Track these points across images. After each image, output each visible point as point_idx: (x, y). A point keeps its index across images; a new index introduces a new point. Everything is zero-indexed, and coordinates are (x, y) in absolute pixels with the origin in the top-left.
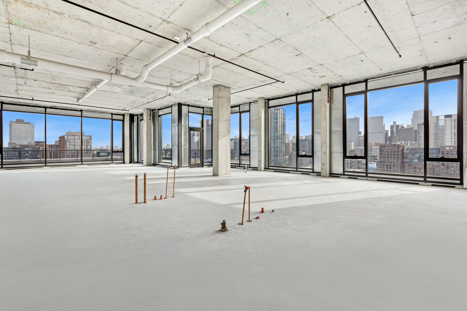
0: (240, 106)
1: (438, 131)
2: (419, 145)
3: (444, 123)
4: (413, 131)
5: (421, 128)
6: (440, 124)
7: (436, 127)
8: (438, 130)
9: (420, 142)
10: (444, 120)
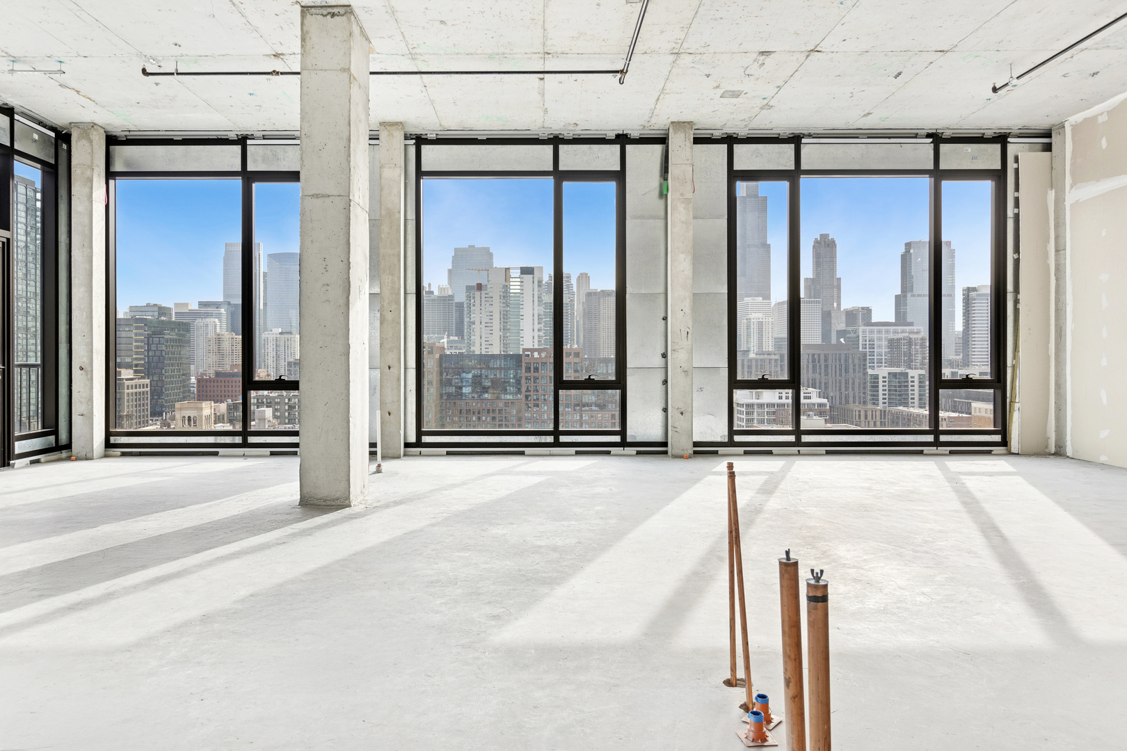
0: (249, 142)
1: (509, 309)
2: (469, 345)
3: (519, 287)
4: (454, 305)
5: (474, 298)
6: (511, 291)
7: (504, 297)
8: (508, 306)
9: (472, 338)
10: (519, 280)
